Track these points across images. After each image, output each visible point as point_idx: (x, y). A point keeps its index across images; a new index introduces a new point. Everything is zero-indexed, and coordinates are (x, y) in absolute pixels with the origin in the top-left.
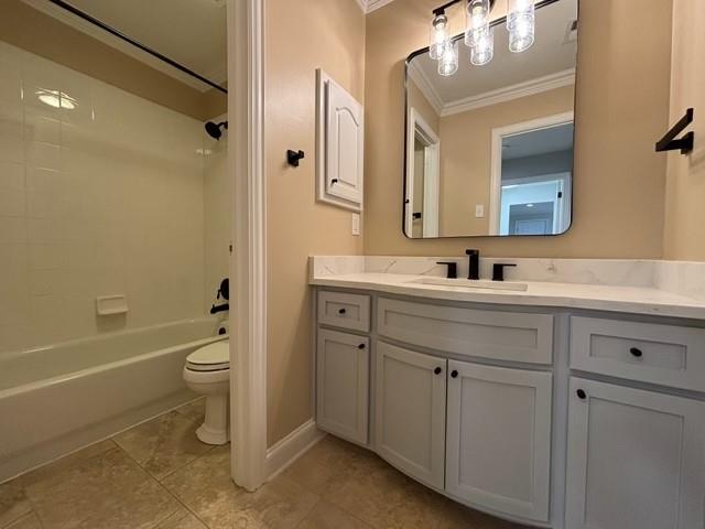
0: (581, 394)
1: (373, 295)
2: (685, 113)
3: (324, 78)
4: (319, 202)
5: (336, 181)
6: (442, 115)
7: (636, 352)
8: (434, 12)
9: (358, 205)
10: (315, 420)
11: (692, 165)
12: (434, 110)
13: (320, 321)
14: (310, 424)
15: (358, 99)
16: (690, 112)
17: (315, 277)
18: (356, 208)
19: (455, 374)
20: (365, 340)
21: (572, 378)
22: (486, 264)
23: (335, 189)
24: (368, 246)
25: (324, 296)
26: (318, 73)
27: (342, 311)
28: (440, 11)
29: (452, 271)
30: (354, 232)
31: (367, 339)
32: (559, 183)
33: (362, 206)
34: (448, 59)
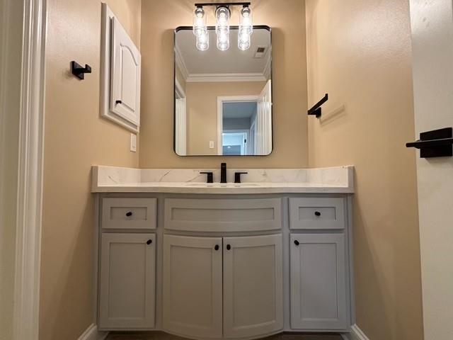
0: (297, 243)
1: (159, 197)
2: (324, 96)
3: (109, 14)
4: (102, 117)
5: (120, 102)
6: (187, 81)
7: (318, 214)
8: (196, 5)
9: (135, 126)
10: (97, 323)
11: (321, 122)
12: (182, 76)
13: (104, 226)
14: (92, 329)
15: (136, 44)
16: (327, 95)
17: (99, 185)
18: (134, 129)
19: (229, 247)
20: (152, 237)
21: (291, 234)
22: (231, 173)
23: (118, 109)
24: (143, 161)
25: (107, 203)
26: (103, 6)
27: (129, 214)
28: (199, 6)
29: (210, 178)
30: (132, 149)
31: (154, 235)
32: (244, 135)
33: (138, 128)
34: (203, 40)
